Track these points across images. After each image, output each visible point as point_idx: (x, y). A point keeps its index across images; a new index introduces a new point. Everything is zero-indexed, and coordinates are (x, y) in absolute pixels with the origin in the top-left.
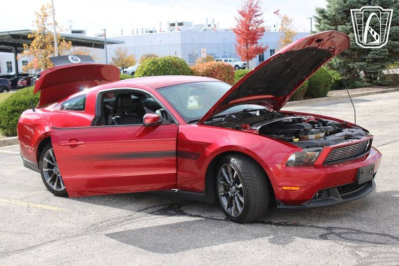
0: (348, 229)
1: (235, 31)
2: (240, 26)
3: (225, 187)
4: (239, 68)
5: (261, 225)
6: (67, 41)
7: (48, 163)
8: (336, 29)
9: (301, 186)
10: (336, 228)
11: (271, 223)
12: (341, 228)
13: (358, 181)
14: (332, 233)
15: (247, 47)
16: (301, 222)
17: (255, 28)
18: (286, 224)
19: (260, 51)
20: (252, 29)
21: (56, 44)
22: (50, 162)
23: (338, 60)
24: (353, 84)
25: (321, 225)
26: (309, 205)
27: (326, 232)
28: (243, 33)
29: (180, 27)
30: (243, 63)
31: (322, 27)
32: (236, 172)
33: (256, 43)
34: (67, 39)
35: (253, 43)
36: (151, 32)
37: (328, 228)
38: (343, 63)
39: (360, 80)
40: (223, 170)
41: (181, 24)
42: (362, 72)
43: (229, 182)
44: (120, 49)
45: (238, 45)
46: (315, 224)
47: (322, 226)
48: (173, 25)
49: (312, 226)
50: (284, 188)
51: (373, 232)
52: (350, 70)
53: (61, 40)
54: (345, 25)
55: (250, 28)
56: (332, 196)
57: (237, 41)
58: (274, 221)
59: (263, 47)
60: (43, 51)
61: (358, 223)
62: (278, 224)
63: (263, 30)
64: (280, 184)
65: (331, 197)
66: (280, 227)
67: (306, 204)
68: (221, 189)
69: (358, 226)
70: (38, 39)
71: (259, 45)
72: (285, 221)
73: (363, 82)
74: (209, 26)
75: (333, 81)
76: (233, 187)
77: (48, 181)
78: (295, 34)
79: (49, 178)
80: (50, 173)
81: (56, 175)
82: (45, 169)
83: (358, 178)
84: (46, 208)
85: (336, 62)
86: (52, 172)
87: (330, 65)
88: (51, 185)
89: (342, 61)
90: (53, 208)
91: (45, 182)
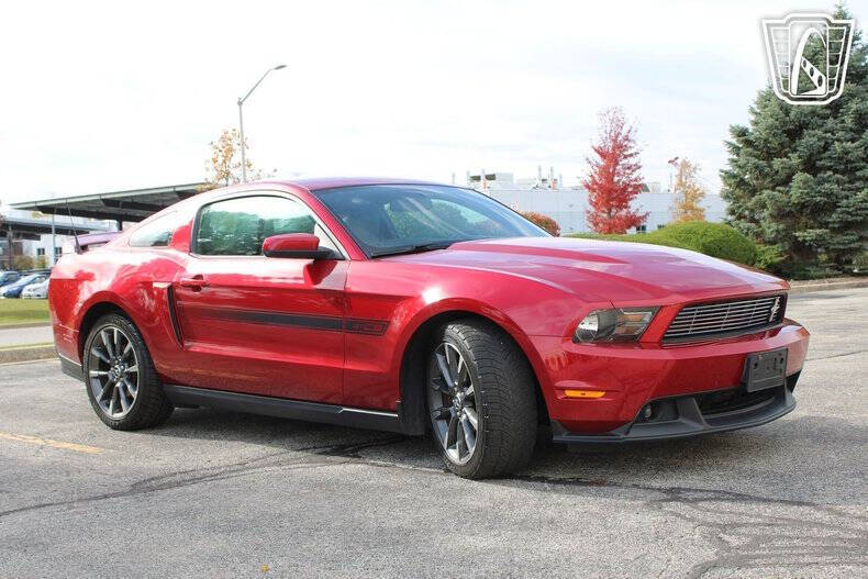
0: (716, 492)
1: (588, 186)
2: (596, 177)
3: (443, 396)
5: (519, 482)
7: (101, 360)
8: (770, 166)
9: (609, 388)
10: (689, 490)
11: (542, 479)
12: (702, 491)
13: (745, 385)
14: (677, 499)
15: (609, 213)
16: (612, 479)
17: (624, 179)
18: (577, 482)
19: (636, 221)
20: (619, 181)
22: (103, 358)
23: (774, 226)
24: (803, 272)
25: (656, 483)
26: (627, 433)
27: (663, 496)
28: (601, 187)
29: (489, 183)
31: (742, 161)
32: (462, 359)
33: (626, 207)
35: (620, 207)
37: (670, 491)
38: (784, 230)
40: (440, 358)
41: (491, 177)
43: (450, 384)
45: (593, 210)
46: (642, 483)
47: (658, 485)
48: (477, 178)
49: (635, 485)
50: (570, 393)
51: (775, 497)
52: (799, 245)
54: (789, 157)
55: (616, 179)
56: (685, 416)
57: (591, 202)
58: (552, 476)
59: (640, 214)
62: (558, 482)
64: (558, 384)
65: (680, 420)
66: (559, 487)
67: (620, 435)
68: (437, 404)
69: (743, 486)
71: (632, 210)
72: (577, 476)
74: (543, 180)
76: (458, 395)
77: (98, 398)
78: (702, 195)
79: (100, 393)
80: (103, 379)
81: (113, 384)
82: (94, 373)
83: (747, 377)
84: (78, 448)
85: (770, 228)
86: (106, 377)
87: (758, 235)
88: (104, 409)
89: (781, 226)
90: (90, 450)
91: (93, 399)
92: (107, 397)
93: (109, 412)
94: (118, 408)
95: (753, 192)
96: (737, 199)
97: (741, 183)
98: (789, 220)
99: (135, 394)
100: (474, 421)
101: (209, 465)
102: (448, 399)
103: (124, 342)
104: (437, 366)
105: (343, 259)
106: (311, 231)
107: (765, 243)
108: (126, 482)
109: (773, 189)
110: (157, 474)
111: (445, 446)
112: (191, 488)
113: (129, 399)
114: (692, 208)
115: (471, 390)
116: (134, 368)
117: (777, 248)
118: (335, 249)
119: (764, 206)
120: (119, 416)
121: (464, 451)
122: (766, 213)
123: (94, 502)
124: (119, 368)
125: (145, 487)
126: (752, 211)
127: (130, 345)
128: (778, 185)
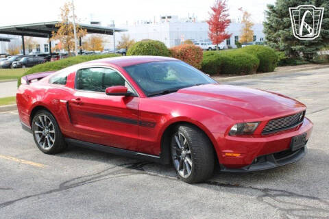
0: (282, 191)
1: (208, 22)
2: (212, 19)
3: (177, 151)
4: (212, 50)
5: (207, 185)
6: (83, 29)
8: (282, 20)
9: (242, 153)
10: (271, 190)
11: (215, 184)
12: (276, 190)
13: (291, 149)
14: (267, 195)
15: (217, 34)
16: (242, 184)
17: (223, 20)
19: (227, 37)
20: (221, 21)
21: (75, 31)
22: (40, 126)
23: (283, 44)
24: (294, 62)
25: (259, 186)
26: (248, 168)
27: (263, 193)
28: (214, 23)
29: (169, 19)
30: (214, 46)
31: (271, 18)
32: (185, 140)
33: (223, 31)
34: (84, 28)
35: (221, 31)
36: (148, 23)
37: (265, 190)
38: (287, 46)
39: (300, 59)
40: (176, 138)
41: (169, 17)
42: (301, 53)
43: (180, 147)
44: (124, 35)
45: (210, 32)
46: (253, 186)
49: (251, 187)
50: (227, 154)
51: (304, 195)
52: (293, 52)
53: (79, 29)
56: (269, 161)
57: (210, 29)
58: (219, 182)
60: (66, 36)
61: (291, 186)
62: (221, 185)
63: (229, 21)
64: (223, 151)
65: (267, 162)
66: (223, 188)
67: (245, 169)
68: (175, 154)
70: (62, 28)
71: (226, 32)
72: (228, 182)
73: (302, 60)
74: (190, 18)
75: (279, 60)
76: (183, 152)
77: (38, 142)
78: (253, 25)
79: (39, 139)
80: (40, 135)
81: (44, 137)
82: (36, 132)
83: (292, 145)
84: (34, 164)
85: (282, 45)
86: (41, 134)
87: (277, 48)
88: (41, 145)
89: (286, 44)
90: (39, 165)
91: (36, 142)
92: (42, 141)
93: (43, 147)
94: (47, 145)
95: (276, 31)
96: (269, 33)
97: (271, 27)
98: (289, 42)
99: (53, 141)
100: (191, 163)
101: (86, 174)
102: (179, 153)
103: (48, 121)
104: (175, 140)
105: (137, 97)
106: (124, 85)
107: (280, 51)
108: (57, 184)
109: (283, 30)
110: (68, 179)
111: (178, 169)
112: (83, 187)
113: (51, 143)
114: (249, 31)
115: (189, 152)
116: (53, 131)
117: (285, 52)
118: (133, 92)
119: (280, 36)
120: (47, 149)
121: (186, 173)
122: (280, 39)
123: (47, 195)
124: (46, 131)
125: (65, 186)
126: (275, 38)
127: (51, 123)
128: (285, 28)
